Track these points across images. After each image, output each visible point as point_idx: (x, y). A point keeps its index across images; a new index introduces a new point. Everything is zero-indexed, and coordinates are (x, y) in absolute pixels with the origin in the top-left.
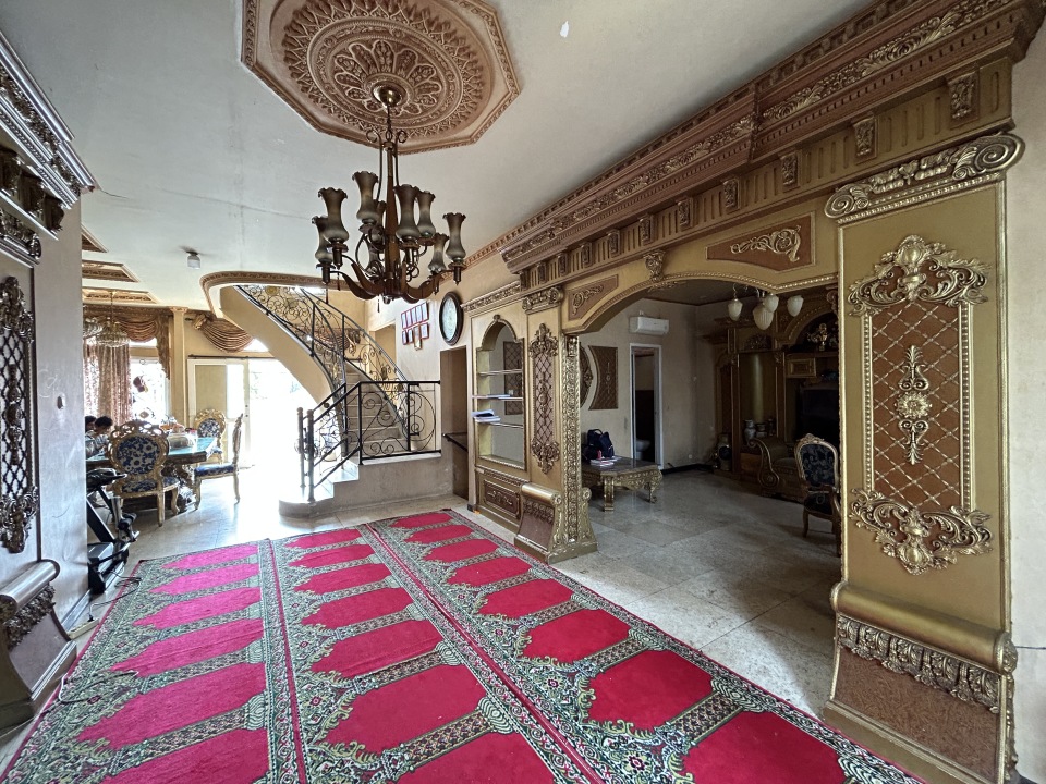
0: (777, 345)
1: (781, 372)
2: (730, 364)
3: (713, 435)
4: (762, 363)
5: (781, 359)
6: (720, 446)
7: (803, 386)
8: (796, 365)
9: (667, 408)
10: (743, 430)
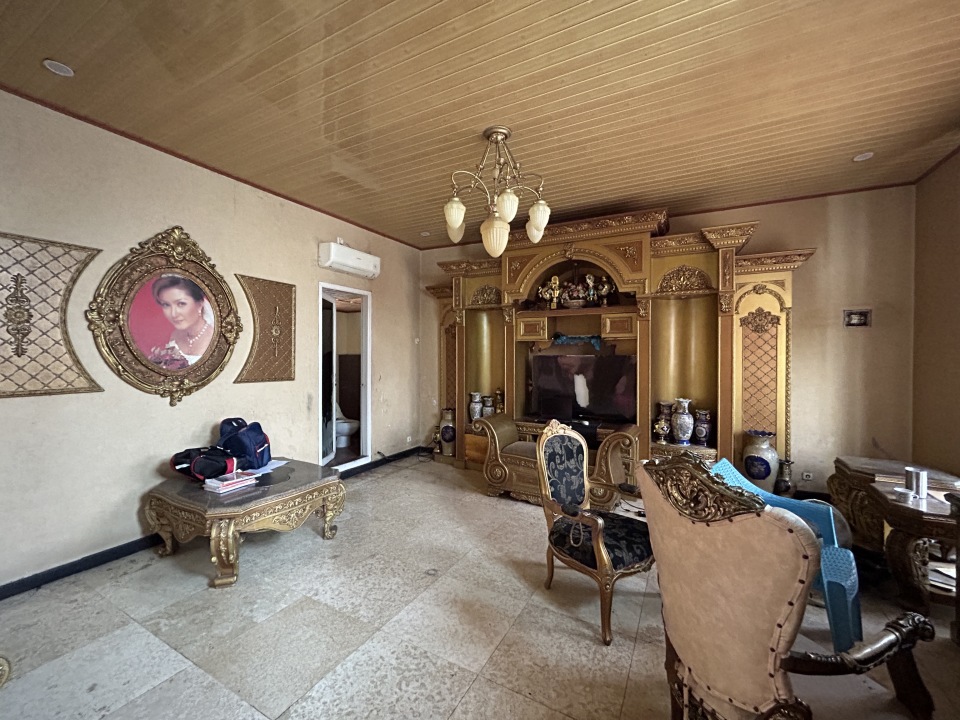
0: (507, 300)
1: (510, 332)
2: (455, 322)
3: (436, 411)
4: (490, 322)
5: (510, 316)
6: (443, 425)
7: (532, 351)
8: (526, 326)
9: (377, 379)
10: (469, 405)
